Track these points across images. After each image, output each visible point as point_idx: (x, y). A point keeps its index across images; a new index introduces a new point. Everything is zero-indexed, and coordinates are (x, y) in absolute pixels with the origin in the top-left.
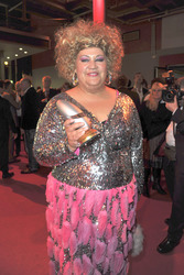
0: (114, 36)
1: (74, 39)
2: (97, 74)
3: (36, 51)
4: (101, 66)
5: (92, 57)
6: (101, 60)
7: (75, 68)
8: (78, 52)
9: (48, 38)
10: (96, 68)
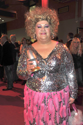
0: (53, 14)
1: (34, 17)
2: (45, 34)
3: (9, 20)
4: (47, 30)
5: (43, 25)
6: (47, 27)
7: (35, 31)
8: (36, 23)
9: (15, 12)
10: (45, 31)
